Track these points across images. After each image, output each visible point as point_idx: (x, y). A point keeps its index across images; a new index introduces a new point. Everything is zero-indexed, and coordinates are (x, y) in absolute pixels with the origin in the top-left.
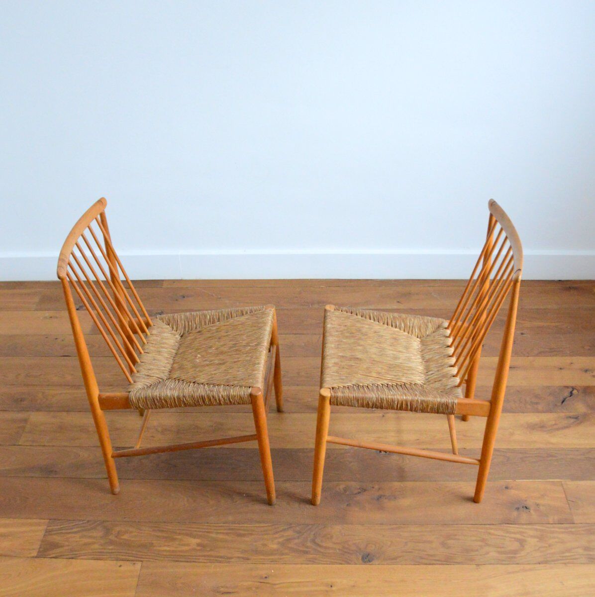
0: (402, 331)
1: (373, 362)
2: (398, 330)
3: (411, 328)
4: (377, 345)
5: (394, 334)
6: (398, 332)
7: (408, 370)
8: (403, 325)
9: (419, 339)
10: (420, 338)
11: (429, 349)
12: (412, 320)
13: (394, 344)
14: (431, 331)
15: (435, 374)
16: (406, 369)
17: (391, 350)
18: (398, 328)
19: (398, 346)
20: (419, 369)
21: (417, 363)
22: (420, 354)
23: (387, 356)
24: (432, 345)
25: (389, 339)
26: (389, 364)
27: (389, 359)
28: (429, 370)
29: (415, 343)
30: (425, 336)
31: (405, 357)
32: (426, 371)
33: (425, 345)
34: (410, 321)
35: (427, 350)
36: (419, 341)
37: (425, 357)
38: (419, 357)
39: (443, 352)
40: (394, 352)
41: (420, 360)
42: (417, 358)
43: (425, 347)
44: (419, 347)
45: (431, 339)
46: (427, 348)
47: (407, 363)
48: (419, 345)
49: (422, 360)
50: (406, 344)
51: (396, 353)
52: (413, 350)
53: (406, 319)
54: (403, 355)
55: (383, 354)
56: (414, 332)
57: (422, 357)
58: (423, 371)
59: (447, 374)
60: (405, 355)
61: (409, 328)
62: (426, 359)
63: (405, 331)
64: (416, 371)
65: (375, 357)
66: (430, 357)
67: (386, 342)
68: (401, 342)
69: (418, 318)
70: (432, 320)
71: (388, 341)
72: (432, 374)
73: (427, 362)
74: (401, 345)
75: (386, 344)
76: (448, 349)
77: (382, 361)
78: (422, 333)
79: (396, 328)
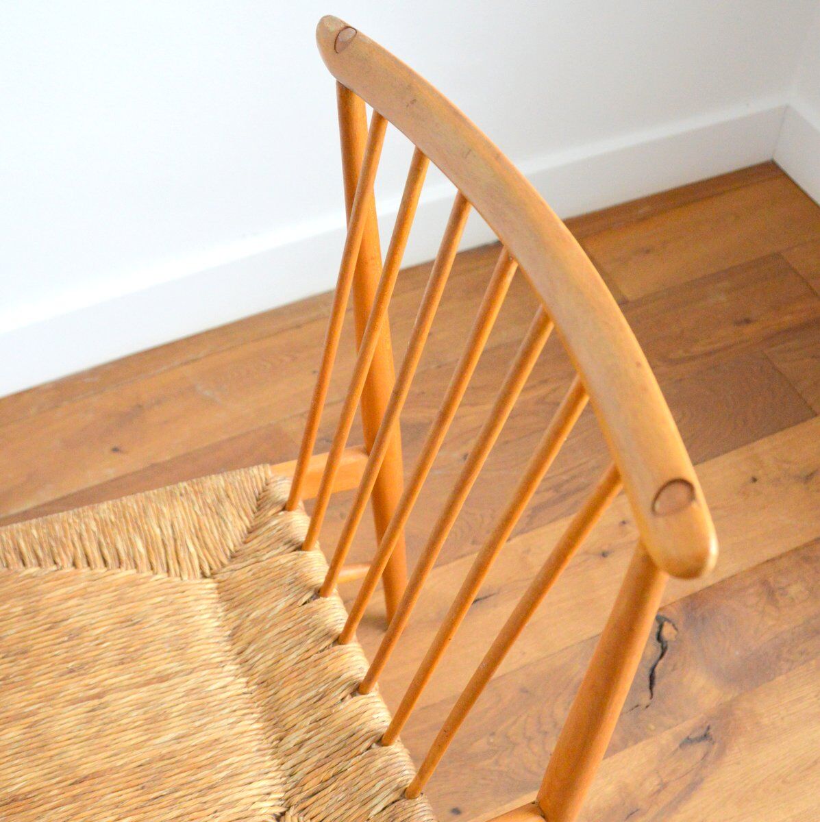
0: (147, 573)
1: (78, 789)
2: (132, 572)
3: (171, 550)
4: (73, 687)
5: (120, 600)
6: (133, 583)
7: (212, 764)
8: (140, 545)
9: (210, 584)
10: (213, 575)
11: (255, 622)
12: (165, 510)
13: (132, 649)
14: (240, 529)
15: (309, 742)
16: (204, 763)
17: (128, 687)
18: (129, 567)
19: (145, 653)
20: (245, 735)
21: (234, 708)
22: (233, 652)
23: (119, 725)
24: (261, 601)
25: (109, 634)
26: (139, 766)
27: (131, 737)
28: (284, 729)
29: (200, 608)
30: (225, 561)
31: (184, 699)
32: (273, 737)
33: (236, 603)
34: (158, 520)
35: (251, 627)
36: (211, 589)
37: (251, 662)
38: (232, 672)
39: (309, 624)
40: (143, 694)
41: (240, 686)
42: (227, 677)
43: (239, 610)
44: (221, 619)
45: (251, 573)
46: (248, 616)
47: (199, 729)
48: (217, 608)
49: (247, 683)
50: (172, 628)
51: (149, 694)
52: (201, 647)
53: (143, 514)
54: (175, 691)
55: (104, 724)
56: (186, 562)
57: (243, 665)
58: (265, 741)
59: (354, 734)
60: (182, 689)
61: (162, 551)
62: (256, 670)
63: (152, 569)
64: (238, 752)
65: (77, 757)
66: (270, 657)
67: (102, 656)
68: (153, 625)
69: (181, 495)
70: (230, 484)
71: (107, 647)
72: (300, 745)
73: (265, 684)
74: (155, 645)
75: (102, 664)
76: (322, 605)
77: (108, 765)
78: (214, 552)
79: (120, 567)
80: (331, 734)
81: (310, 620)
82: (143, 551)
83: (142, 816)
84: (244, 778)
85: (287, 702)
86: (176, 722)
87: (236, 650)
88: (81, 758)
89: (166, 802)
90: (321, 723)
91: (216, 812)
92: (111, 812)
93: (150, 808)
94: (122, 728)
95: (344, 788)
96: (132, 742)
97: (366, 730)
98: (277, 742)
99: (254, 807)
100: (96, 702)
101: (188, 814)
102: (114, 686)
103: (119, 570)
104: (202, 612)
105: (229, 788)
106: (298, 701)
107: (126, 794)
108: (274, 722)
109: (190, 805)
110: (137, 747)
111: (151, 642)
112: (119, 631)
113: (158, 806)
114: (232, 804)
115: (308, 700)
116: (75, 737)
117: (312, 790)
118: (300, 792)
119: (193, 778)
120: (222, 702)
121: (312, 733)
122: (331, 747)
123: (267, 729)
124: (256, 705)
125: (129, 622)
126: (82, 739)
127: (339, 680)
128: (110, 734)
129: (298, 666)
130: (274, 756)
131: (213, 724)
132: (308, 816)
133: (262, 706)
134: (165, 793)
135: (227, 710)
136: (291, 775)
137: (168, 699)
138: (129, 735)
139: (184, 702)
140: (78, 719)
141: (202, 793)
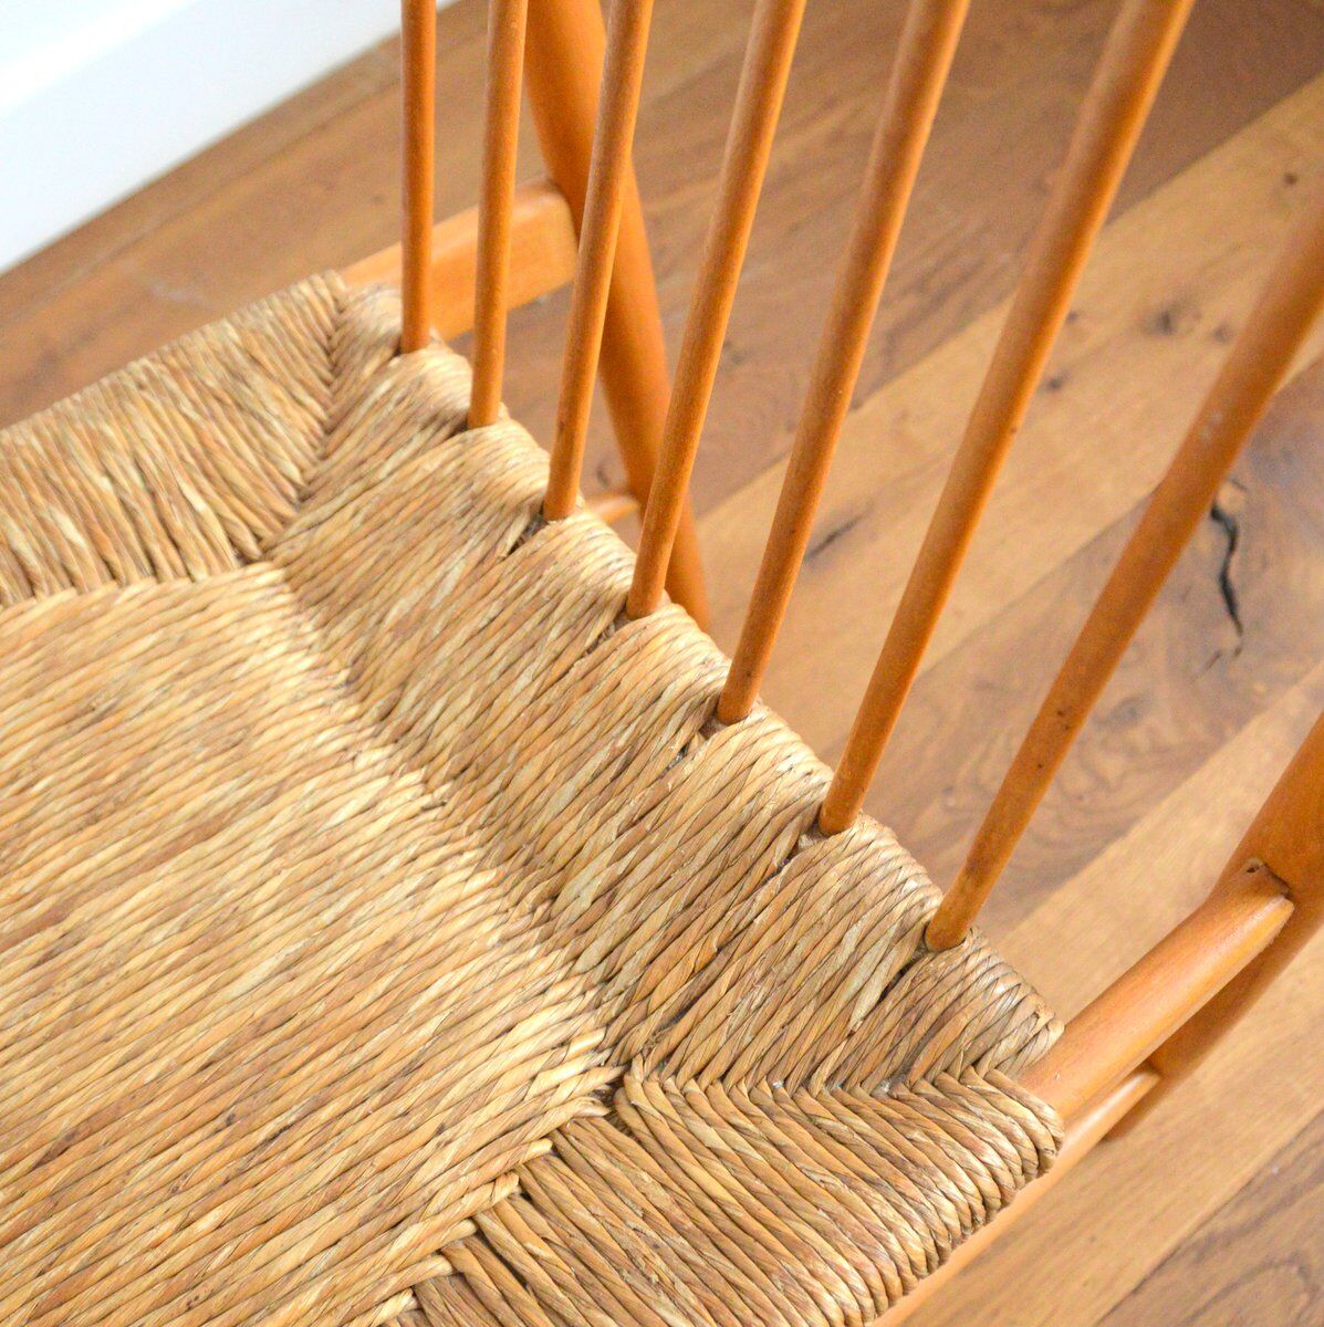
0: (102, 589)
2: (66, 595)
3: (147, 518)
5: (52, 668)
6: (73, 622)
8: (70, 529)
9: (266, 574)
10: (267, 553)
11: (403, 629)
12: (110, 431)
13: (111, 778)
14: (305, 428)
15: (630, 881)
16: (373, 1011)
17: (125, 874)
18: (57, 586)
19: (147, 779)
20: (458, 910)
21: (411, 852)
22: (367, 719)
23: (127, 975)
24: (402, 575)
25: (44, 757)
26: (206, 1066)
27: (166, 998)
28: (554, 868)
29: (257, 634)
30: (287, 510)
31: (276, 863)
32: (532, 897)
33: (343, 601)
34: (99, 457)
35: (394, 645)
36: (273, 585)
37: (420, 728)
38: (379, 768)
39: (539, 593)
40: (165, 881)
41: (408, 795)
42: (369, 781)
43: (353, 616)
44: (315, 648)
45: (360, 517)
46: (380, 621)
47: (336, 929)
48: (299, 626)
49: (425, 781)
50: (199, 702)
51: (182, 875)
52: (286, 726)
53: (58, 455)
54: (247, 852)
55: (86, 983)
56: (194, 537)
57: (401, 742)
58: (515, 913)
59: (742, 828)
60: (263, 842)
61: (128, 527)
62: (440, 743)
63: (114, 576)
64: (455, 959)
65: (37, 1087)
66: (466, 700)
67: (40, 814)
68: (150, 706)
69: (141, 386)
70: (253, 332)
71: (48, 788)
72: (608, 895)
73: (471, 772)
74: (167, 752)
75: (47, 832)
76: (558, 540)
77: (121, 1089)
78: (255, 498)
79: (34, 594)
80: (681, 844)
81: (539, 585)
82: (80, 540)
83: (247, 1196)
84: (491, 1022)
85: (540, 800)
86: (270, 926)
87: (374, 712)
88: (46, 1089)
89: (301, 1143)
90: (647, 824)
91: (440, 1130)
92: (160, 1210)
93: (265, 1169)
94: (134, 981)
95: (759, 973)
96: (171, 1010)
97: (770, 807)
98: (545, 906)
99: (534, 1089)
100: (51, 934)
101: (370, 1155)
102: (90, 880)
103: (33, 601)
104: (265, 643)
105: (459, 1059)
106: (570, 788)
107: (190, 1151)
108: (522, 858)
109: (368, 1130)
110: (186, 1018)
111: (155, 748)
112: (67, 744)
113: (284, 1157)
114: (479, 1097)
115: (596, 776)
116: (18, 1038)
117: (675, 1001)
118: (646, 1017)
119: (356, 1058)
120: (375, 844)
121: (631, 855)
122: (690, 878)
123: (509, 882)
124: (464, 828)
125: (87, 714)
126: (37, 1037)
127: (661, 705)
128: (107, 1006)
129: (544, 700)
130: (549, 943)
131: (368, 906)
132: (686, 1071)
133: (481, 828)
134: (293, 1119)
135: (395, 862)
136: (607, 980)
137: (232, 876)
138: (159, 993)
139: (277, 873)
140: (16, 990)
141: (391, 1089)
